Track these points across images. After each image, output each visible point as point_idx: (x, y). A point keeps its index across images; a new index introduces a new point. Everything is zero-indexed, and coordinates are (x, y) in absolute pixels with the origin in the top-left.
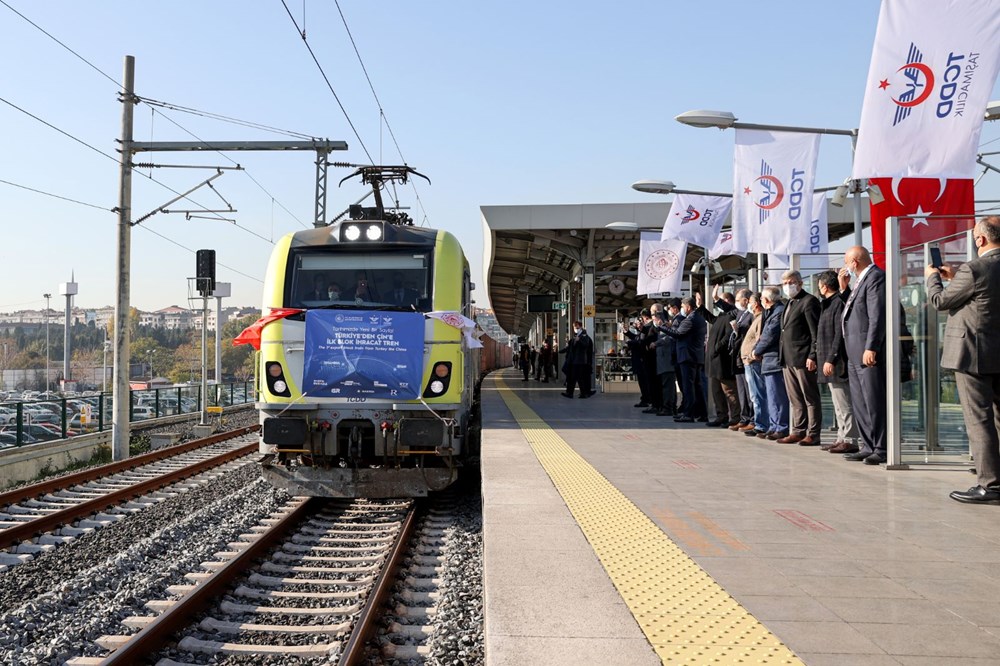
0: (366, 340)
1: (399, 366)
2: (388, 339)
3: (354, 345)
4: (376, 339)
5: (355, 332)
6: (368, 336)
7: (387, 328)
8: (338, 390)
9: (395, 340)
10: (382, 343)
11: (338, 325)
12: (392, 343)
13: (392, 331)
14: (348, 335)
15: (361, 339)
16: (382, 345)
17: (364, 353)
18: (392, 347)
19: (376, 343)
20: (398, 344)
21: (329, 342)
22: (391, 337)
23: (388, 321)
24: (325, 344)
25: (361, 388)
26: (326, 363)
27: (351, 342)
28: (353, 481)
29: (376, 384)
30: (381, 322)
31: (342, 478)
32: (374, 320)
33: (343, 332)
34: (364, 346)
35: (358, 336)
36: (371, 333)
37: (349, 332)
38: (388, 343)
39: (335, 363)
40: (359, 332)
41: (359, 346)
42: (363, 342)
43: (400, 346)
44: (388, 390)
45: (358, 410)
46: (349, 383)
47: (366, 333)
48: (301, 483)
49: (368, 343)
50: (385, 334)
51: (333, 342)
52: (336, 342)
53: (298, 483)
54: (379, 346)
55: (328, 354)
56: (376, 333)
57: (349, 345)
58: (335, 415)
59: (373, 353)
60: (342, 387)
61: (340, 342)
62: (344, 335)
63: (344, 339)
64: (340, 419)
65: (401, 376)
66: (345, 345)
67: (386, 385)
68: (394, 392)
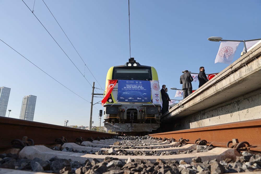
0: (135, 87)
1: (144, 94)
3: (132, 88)
4: (138, 87)
5: (132, 85)
6: (135, 86)
7: (140, 84)
8: (127, 100)
9: (142, 87)
10: (139, 88)
11: (127, 83)
12: (142, 88)
14: (130, 86)
15: (134, 87)
17: (135, 90)
19: (138, 88)
20: (144, 88)
21: (124, 88)
22: (142, 86)
23: (140, 82)
24: (123, 88)
25: (134, 100)
26: (124, 93)
27: (131, 88)
28: (131, 127)
29: (138, 98)
31: (128, 126)
32: (137, 82)
34: (134, 89)
35: (133, 86)
36: (136, 85)
37: (130, 85)
38: (141, 88)
39: (126, 93)
40: (133, 85)
41: (133, 88)
42: (134, 88)
44: (141, 100)
45: (132, 106)
46: (130, 98)
47: (135, 85)
48: (116, 128)
50: (140, 86)
51: (126, 88)
52: (127, 88)
53: (115, 128)
54: (138, 89)
55: (124, 91)
56: (138, 85)
57: (130, 88)
58: (126, 107)
59: (137, 90)
60: (128, 99)
61: (128, 88)
62: (129, 86)
63: (129, 87)
64: (127, 109)
65: (145, 96)
66: (129, 88)
67: (141, 99)
68: (143, 100)
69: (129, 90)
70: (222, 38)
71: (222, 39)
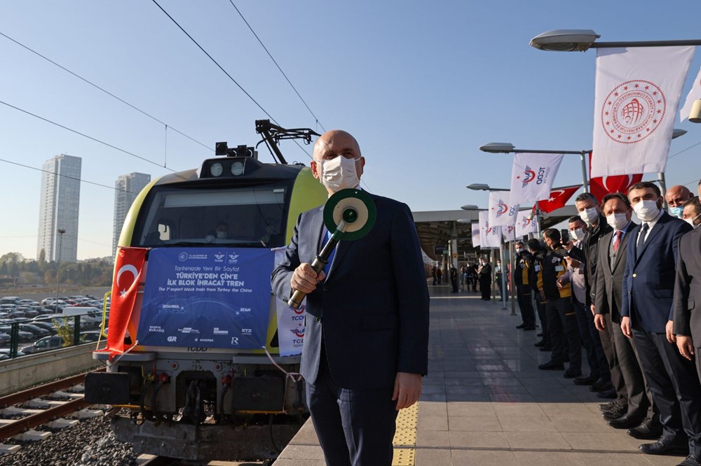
0: (209, 280)
1: (242, 310)
2: (232, 279)
3: (196, 286)
4: (219, 279)
5: (197, 272)
6: (210, 276)
7: (232, 266)
8: (175, 339)
9: (239, 279)
10: (226, 283)
11: (180, 264)
12: (237, 284)
13: (238, 269)
14: (190, 276)
15: (203, 279)
16: (225, 286)
17: (206, 294)
18: (236, 288)
19: (219, 283)
20: (243, 284)
21: (169, 283)
22: (235, 276)
23: (234, 258)
24: (165, 286)
25: (200, 336)
26: (164, 306)
27: (192, 283)
28: (196, 441)
29: (216, 331)
30: (226, 259)
31: (185, 435)
32: (219, 257)
33: (185, 272)
34: (206, 287)
35: (200, 275)
36: (214, 272)
37: (191, 272)
38: (232, 283)
39: (174, 306)
40: (202, 271)
41: (201, 286)
42: (205, 283)
43: (245, 287)
44: (228, 337)
45: (198, 361)
46: (187, 330)
47: (209, 272)
48: (146, 439)
49: (210, 283)
50: (229, 273)
51: (174, 282)
52: (177, 283)
53: (142, 438)
54: (221, 287)
55: (168, 297)
56: (219, 273)
57: (190, 287)
58: (174, 366)
59: (215, 295)
60: (179, 335)
61: (181, 283)
62: (186, 276)
63: (186, 280)
64: (179, 371)
65: (245, 321)
66: (186, 286)
67: (226, 332)
68: (235, 340)
69: (183, 296)
70: (598, 37)
71: (597, 41)
